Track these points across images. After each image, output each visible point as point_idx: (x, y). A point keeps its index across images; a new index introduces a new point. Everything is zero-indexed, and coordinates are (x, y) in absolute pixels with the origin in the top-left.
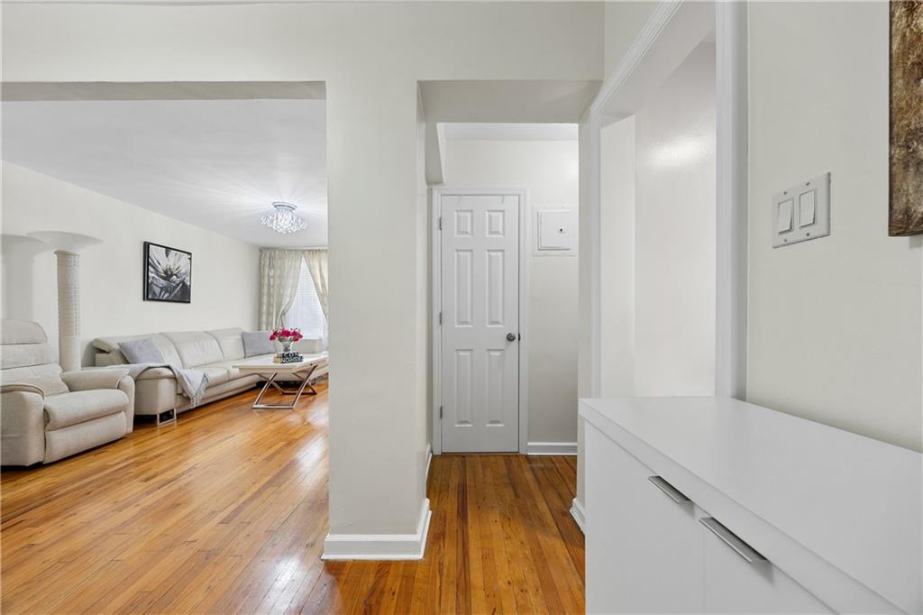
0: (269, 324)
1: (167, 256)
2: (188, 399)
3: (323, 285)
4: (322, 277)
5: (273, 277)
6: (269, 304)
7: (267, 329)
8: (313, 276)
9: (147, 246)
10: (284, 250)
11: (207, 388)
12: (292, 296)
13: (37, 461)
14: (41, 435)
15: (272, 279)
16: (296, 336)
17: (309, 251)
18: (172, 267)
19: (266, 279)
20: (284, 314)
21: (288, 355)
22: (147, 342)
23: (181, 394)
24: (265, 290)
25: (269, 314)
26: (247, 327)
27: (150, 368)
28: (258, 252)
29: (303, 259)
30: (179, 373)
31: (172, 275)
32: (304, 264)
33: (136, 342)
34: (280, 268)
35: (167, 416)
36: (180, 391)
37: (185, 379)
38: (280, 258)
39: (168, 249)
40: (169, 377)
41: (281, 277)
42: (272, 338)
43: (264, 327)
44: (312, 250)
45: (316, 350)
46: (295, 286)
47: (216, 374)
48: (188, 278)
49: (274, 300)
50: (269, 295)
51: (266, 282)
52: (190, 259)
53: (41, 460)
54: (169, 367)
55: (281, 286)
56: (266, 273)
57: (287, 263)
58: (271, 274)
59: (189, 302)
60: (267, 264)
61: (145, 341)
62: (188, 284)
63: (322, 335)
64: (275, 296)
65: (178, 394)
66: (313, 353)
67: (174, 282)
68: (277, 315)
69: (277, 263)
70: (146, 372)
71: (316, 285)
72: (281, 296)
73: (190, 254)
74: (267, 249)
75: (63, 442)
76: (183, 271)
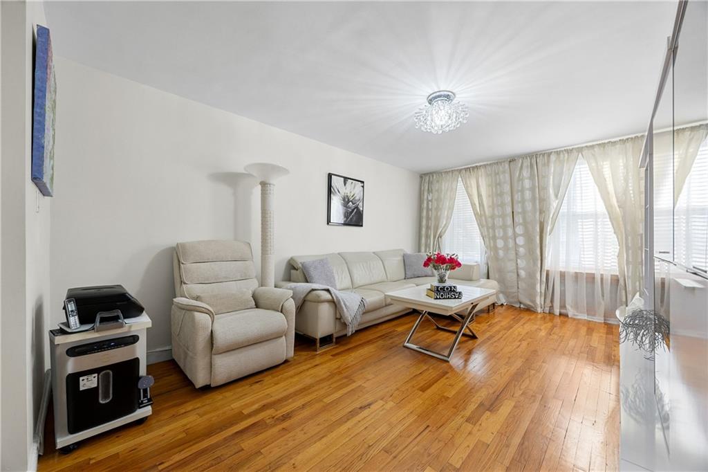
0: (427, 246)
1: (345, 185)
2: (345, 325)
3: (481, 204)
4: (480, 196)
5: (431, 201)
6: (428, 228)
7: (426, 251)
8: (470, 196)
9: (330, 176)
10: (441, 173)
11: (364, 313)
12: (449, 218)
13: (204, 385)
14: (207, 360)
15: (430, 203)
16: (453, 263)
17: (466, 169)
18: (349, 195)
19: (425, 202)
20: (440, 236)
21: (443, 289)
22: (323, 262)
23: (340, 319)
24: (424, 213)
25: (427, 237)
26: (408, 249)
27: (313, 290)
28: (419, 180)
29: (460, 179)
30: (337, 297)
31: (349, 201)
32: (460, 185)
33: (314, 262)
34: (437, 191)
35: (326, 340)
36: (338, 316)
37: (342, 303)
38: (438, 181)
39: (346, 179)
40: (328, 301)
41: (438, 200)
42: (426, 264)
43: (423, 249)
44: (469, 168)
45: (474, 278)
46: (451, 208)
47: (373, 298)
48: (361, 204)
49: (432, 224)
50: (428, 219)
51: (425, 205)
52: (363, 187)
53: (208, 384)
54: (328, 290)
55: (438, 209)
56: (426, 197)
57: (444, 185)
58: (430, 198)
59: (362, 226)
60: (427, 188)
61: (322, 260)
62: (361, 209)
63: (479, 260)
64: (433, 219)
65: (337, 319)
66: (471, 280)
67: (350, 208)
68: (434, 237)
69: (435, 187)
70: (310, 295)
71: (473, 205)
72: (438, 219)
73: (363, 182)
74: (426, 174)
75: (226, 367)
76: (357, 198)
